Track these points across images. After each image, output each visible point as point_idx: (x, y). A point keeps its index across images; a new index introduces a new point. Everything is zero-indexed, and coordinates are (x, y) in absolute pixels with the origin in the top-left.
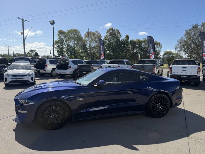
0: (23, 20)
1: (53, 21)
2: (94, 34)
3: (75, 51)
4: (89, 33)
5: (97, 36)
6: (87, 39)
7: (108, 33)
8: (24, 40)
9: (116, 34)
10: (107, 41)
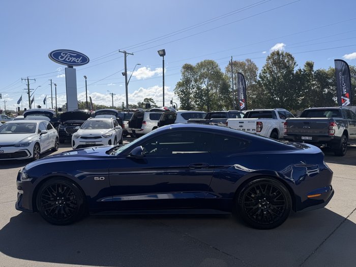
0: (125, 53)
1: (164, 51)
2: (242, 65)
3: (208, 98)
4: (233, 64)
5: (249, 69)
6: (229, 75)
7: (270, 62)
8: (127, 84)
9: (286, 61)
10: (269, 76)
